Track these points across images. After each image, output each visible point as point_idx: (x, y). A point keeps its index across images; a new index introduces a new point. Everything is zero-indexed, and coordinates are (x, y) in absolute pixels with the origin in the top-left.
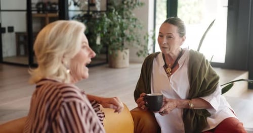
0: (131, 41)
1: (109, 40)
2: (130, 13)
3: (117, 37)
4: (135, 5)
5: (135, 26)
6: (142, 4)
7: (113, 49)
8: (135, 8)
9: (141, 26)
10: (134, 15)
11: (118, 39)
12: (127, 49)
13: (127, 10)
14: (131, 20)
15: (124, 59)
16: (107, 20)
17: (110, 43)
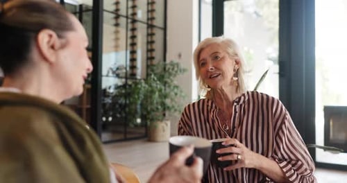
0: (173, 110)
1: (146, 109)
2: (172, 81)
3: (155, 105)
4: (176, 72)
5: (176, 94)
6: (185, 70)
7: (152, 120)
8: (178, 76)
9: (183, 94)
10: (175, 82)
11: (157, 109)
12: (167, 120)
13: (169, 78)
14: (172, 87)
15: (164, 131)
16: (143, 84)
17: (149, 113)
